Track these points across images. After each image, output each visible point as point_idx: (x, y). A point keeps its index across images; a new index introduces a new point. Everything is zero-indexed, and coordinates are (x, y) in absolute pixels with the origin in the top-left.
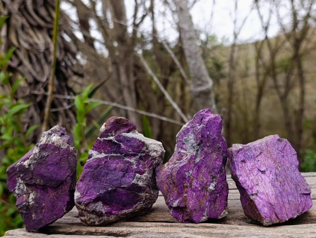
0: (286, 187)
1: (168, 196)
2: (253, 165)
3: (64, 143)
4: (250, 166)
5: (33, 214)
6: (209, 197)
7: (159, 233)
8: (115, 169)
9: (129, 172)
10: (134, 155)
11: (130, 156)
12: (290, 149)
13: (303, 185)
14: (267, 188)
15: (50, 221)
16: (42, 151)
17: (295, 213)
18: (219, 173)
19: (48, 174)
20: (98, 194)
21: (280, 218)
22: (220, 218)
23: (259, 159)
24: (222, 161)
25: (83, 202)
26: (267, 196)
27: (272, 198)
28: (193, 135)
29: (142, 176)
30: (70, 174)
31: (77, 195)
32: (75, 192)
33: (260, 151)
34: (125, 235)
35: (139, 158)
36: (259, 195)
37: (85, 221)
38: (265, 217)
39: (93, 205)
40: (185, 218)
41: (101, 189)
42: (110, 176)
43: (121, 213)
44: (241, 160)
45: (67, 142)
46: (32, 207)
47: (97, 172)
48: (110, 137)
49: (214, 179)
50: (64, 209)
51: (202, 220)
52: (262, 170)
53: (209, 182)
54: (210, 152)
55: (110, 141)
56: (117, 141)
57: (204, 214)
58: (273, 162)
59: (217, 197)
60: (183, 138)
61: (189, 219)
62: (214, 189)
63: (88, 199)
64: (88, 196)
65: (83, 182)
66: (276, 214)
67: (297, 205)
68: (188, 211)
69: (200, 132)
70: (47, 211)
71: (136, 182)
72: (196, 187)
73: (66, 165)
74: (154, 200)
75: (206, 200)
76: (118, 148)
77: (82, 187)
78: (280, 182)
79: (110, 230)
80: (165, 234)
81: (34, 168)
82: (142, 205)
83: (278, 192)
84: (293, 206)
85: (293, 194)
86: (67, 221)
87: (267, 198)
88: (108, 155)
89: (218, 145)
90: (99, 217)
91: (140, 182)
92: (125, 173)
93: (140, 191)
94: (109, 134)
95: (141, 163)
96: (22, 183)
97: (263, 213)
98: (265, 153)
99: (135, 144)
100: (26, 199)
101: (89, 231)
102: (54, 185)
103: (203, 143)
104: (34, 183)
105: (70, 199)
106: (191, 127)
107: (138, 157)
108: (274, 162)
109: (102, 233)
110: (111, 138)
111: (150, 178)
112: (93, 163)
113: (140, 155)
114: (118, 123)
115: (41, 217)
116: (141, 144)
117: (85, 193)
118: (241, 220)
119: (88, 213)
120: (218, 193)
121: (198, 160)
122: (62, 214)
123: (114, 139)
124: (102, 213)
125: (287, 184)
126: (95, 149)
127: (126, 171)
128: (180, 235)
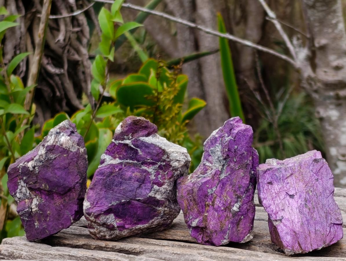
0: (315, 215)
1: (187, 213)
2: (281, 188)
3: (74, 144)
4: (277, 188)
5: (36, 222)
6: (232, 218)
7: (173, 253)
8: (130, 178)
9: (146, 183)
10: (153, 164)
11: (148, 164)
12: (327, 172)
13: (335, 214)
14: (293, 214)
15: (56, 232)
16: (49, 152)
17: (320, 244)
18: (245, 192)
19: (55, 179)
20: (109, 205)
21: (303, 248)
22: (242, 242)
23: (289, 182)
24: (249, 179)
25: (92, 214)
26: (292, 223)
27: (297, 226)
28: (220, 147)
29: (160, 188)
30: (80, 180)
31: (86, 204)
32: (84, 201)
33: (291, 173)
34: (138, 253)
35: (158, 168)
36: (283, 220)
37: (95, 234)
38: (286, 246)
39: (104, 217)
40: (205, 240)
41: (114, 200)
42: (124, 186)
43: (135, 227)
44: (268, 181)
45: (77, 144)
46: (35, 214)
47: (110, 180)
48: (126, 141)
49: (239, 199)
50: (71, 219)
51: (223, 243)
52: (291, 194)
53: (233, 202)
54: (237, 169)
55: (126, 145)
56: (134, 146)
57: (225, 237)
58: (304, 186)
59: (240, 219)
60: (210, 148)
61: (209, 240)
62: (238, 210)
63: (98, 211)
64: (98, 207)
65: (94, 191)
66: (299, 243)
67: (325, 236)
68: (208, 232)
69: (227, 145)
70: (52, 220)
71: (153, 195)
72: (219, 207)
73: (75, 170)
74: (174, 216)
75: (228, 222)
76: (134, 154)
77: (92, 196)
78: (309, 209)
79: (122, 246)
80: (180, 256)
81: (39, 171)
82: (160, 221)
83: (305, 219)
84: (319, 236)
85: (322, 223)
86: (74, 231)
87: (292, 225)
88: (123, 161)
89: (246, 161)
90: (110, 231)
91: (159, 195)
92: (141, 183)
93: (157, 205)
94: (125, 137)
95: (161, 173)
96: (24, 187)
97: (285, 242)
98: (297, 174)
99: (154, 151)
100: (29, 205)
101: (98, 245)
102: (62, 191)
103: (230, 158)
104: (39, 188)
105: (78, 208)
106: (220, 137)
107: (157, 166)
108: (306, 185)
109: (113, 248)
110: (128, 142)
111: (170, 191)
112: (105, 170)
113: (159, 164)
114: (136, 125)
115: (45, 226)
116: (161, 152)
117: (95, 204)
118: (268, 246)
119: (98, 225)
120: (242, 215)
121: (223, 176)
122: (68, 224)
123: (131, 144)
124: (113, 227)
125: (317, 212)
126: (109, 153)
127: (143, 181)
128: (195, 258)
